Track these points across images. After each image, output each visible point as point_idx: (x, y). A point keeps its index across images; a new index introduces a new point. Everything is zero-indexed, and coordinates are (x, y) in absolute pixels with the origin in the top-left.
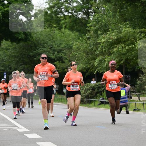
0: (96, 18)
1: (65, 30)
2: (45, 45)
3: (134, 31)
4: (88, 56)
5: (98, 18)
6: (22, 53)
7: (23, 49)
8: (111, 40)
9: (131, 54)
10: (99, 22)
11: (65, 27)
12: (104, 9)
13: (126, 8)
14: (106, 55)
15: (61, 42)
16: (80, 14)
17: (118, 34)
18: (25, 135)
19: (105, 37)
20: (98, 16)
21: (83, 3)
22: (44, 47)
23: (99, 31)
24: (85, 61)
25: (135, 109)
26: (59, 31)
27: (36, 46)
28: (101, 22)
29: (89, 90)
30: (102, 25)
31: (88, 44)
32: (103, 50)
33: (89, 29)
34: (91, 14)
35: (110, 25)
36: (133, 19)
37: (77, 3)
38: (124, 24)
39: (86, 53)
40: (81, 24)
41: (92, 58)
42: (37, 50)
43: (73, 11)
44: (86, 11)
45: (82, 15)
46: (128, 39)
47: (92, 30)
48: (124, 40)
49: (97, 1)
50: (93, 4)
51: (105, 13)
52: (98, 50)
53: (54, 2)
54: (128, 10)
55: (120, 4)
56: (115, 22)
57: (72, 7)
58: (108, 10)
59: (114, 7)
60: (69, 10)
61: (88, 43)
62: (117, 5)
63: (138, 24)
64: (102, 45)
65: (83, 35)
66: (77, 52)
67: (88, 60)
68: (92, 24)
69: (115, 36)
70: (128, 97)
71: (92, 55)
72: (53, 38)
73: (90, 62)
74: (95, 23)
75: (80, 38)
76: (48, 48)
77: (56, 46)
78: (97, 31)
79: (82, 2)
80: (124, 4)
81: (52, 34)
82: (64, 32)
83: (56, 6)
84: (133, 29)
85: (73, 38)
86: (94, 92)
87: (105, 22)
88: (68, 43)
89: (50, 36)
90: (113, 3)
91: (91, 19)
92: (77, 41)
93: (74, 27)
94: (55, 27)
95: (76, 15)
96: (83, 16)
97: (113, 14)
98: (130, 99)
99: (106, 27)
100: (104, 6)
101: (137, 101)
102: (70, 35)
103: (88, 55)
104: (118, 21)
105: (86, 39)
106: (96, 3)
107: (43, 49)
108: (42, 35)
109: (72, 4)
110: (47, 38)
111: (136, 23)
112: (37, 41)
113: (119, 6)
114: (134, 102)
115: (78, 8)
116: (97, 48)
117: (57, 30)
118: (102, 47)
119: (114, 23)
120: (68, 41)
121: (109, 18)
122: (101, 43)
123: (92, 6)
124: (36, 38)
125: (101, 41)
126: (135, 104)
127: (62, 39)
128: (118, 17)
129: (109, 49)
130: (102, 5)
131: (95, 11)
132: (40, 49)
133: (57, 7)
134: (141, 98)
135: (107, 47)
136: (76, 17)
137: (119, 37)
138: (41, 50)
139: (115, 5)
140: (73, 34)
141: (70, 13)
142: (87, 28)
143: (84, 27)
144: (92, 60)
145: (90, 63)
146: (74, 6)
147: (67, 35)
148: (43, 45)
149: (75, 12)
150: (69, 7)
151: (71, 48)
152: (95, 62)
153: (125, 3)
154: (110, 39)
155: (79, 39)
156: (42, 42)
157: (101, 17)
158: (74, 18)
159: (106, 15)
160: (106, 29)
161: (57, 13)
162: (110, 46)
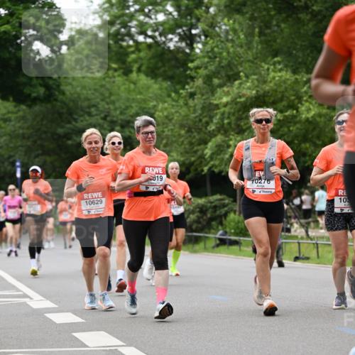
0: (208, 48)
1: (138, 76)
2: (93, 109)
3: (296, 79)
4: (190, 136)
5: (212, 49)
6: (39, 129)
7: (42, 120)
8: (243, 99)
9: (289, 130)
10: (216, 57)
11: (139, 70)
12: (228, 28)
13: (278, 26)
14: (232, 133)
15: (128, 104)
16: (171, 39)
17: (257, 86)
18: (47, 315)
19: (228, 91)
20: (214, 45)
21: (179, 15)
22: (90, 114)
23: (216, 77)
24: (183, 146)
25: (298, 255)
26: (125, 78)
27: (71, 114)
28: (220, 58)
29: (193, 212)
30: (222, 64)
31: (192, 109)
32: (226, 121)
33: (193, 74)
34: (198, 39)
35: (241, 64)
36: (294, 52)
37: (165, 14)
38: (271, 63)
39: (186, 129)
40: (173, 62)
41: (200, 139)
42: (74, 123)
43: (157, 34)
44: (185, 34)
45: (177, 42)
46: (283, 96)
47: (200, 77)
48: (272, 99)
49: (212, 10)
50: (202, 16)
51: (230, 37)
52: (212, 121)
53: (112, 13)
54: (282, 30)
55: (264, 16)
56: (251, 58)
57: (155, 23)
58: (235, 31)
59: (248, 23)
60: (147, 30)
61: (191, 107)
62: (255, 20)
63: (305, 64)
64: (222, 110)
65: (178, 87)
66: (165, 126)
67: (191, 144)
68: (199, 63)
69: (253, 90)
71: (199, 133)
72: (111, 94)
73: (195, 148)
74: (206, 60)
75: (173, 95)
76: (98, 117)
77: (118, 112)
78: (211, 78)
79: (176, 11)
80: (272, 17)
81: (108, 86)
82: (136, 81)
83: (118, 22)
84: (292, 75)
85: (155, 95)
86: (205, 218)
87: (230, 59)
88: (144, 106)
89: (103, 89)
90: (248, 15)
91: (198, 51)
92: (165, 102)
93: (158, 69)
94: (116, 70)
95: (164, 42)
96: (179, 44)
97: (247, 40)
98: (287, 234)
99: (231, 69)
100: (226, 20)
101: (302, 238)
102: (148, 87)
103: (190, 134)
104: (259, 55)
105: (185, 96)
106: (209, 15)
107: (87, 121)
108: (84, 87)
109: (153, 17)
110: (97, 94)
111: (300, 60)
112: (73, 101)
113: (262, 22)
114: (296, 241)
115: (167, 26)
116: (211, 118)
117: (119, 76)
118: (223, 114)
119: (249, 61)
120: (145, 101)
121: (238, 49)
122: (220, 106)
123: (198, 20)
124: (70, 93)
125: (220, 101)
126: (297, 244)
127: (131, 97)
128: (259, 47)
129: (240, 119)
130: (223, 19)
131: (207, 33)
132: (82, 118)
133: (119, 24)
134: (312, 232)
135: (234, 114)
136: (163, 46)
137: (261, 92)
139: (252, 18)
140: (156, 86)
141: (150, 37)
142: (188, 72)
143: (182, 69)
144: (199, 144)
145: (196, 152)
146: (159, 22)
147: (142, 88)
148: (88, 110)
149: (161, 35)
150: (146, 23)
152: (206, 148)
153: (275, 15)
154: (240, 97)
155: (169, 96)
156: (85, 104)
157: (220, 47)
158: (159, 49)
159: (232, 41)
160: (231, 73)
161: (119, 37)
162: (241, 113)
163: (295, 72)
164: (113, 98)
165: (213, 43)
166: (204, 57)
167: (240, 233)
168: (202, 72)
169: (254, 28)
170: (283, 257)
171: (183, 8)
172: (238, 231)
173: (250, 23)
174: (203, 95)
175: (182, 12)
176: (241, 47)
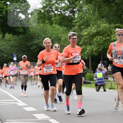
0: (80, 15)
1: (55, 25)
2: (40, 37)
3: (110, 26)
5: (81, 16)
8: (92, 33)
10: (82, 19)
11: (56, 23)
12: (86, 8)
13: (104, 8)
14: (88, 45)
15: (52, 35)
16: (67, 13)
17: (97, 29)
18: (24, 108)
19: (87, 31)
20: (82, 14)
22: (38, 39)
23: (82, 26)
25: (111, 87)
26: (51, 26)
27: (32, 38)
28: (84, 19)
30: (85, 21)
32: (86, 41)
33: (74, 24)
34: (76, 12)
35: (91, 21)
36: (109, 17)
37: (65, 4)
38: (102, 20)
40: (67, 21)
42: (33, 41)
43: (62, 11)
44: (72, 11)
45: (69, 13)
46: (105, 32)
47: (77, 25)
48: (102, 33)
49: (81, 2)
50: (77, 4)
51: (87, 12)
52: (81, 41)
53: (46, 3)
54: (105, 9)
55: (99, 4)
57: (61, 7)
58: (89, 9)
60: (58, 9)
62: (96, 6)
63: (113, 21)
64: (85, 37)
65: (69, 29)
66: (65, 42)
68: (76, 21)
69: (95, 30)
70: (105, 78)
72: (46, 31)
74: (79, 20)
76: (41, 40)
79: (68, 2)
80: (102, 5)
81: (45, 29)
82: (55, 27)
85: (61, 32)
87: (87, 19)
88: (57, 36)
89: (43, 30)
90: (93, 4)
91: (76, 16)
92: (64, 34)
93: (62, 23)
94: (48, 23)
98: (107, 80)
99: (88, 23)
100: (86, 6)
101: (112, 82)
102: (59, 29)
104: (97, 18)
106: (80, 4)
108: (36, 29)
109: (60, 5)
110: (41, 32)
111: (111, 20)
112: (33, 34)
113: (98, 6)
114: (110, 82)
115: (65, 8)
116: (81, 40)
117: (49, 25)
118: (85, 38)
119: (94, 20)
120: (58, 34)
121: (90, 16)
122: (84, 36)
123: (76, 6)
124: (32, 31)
125: (84, 34)
126: (110, 84)
127: (53, 33)
128: (97, 15)
129: (91, 40)
130: (85, 5)
131: (79, 10)
132: (36, 40)
133: (49, 7)
135: (88, 38)
136: (64, 15)
137: (98, 31)
138: (37, 42)
139: (95, 5)
140: (62, 29)
141: (60, 12)
142: (73, 24)
143: (70, 23)
146: (63, 7)
147: (57, 29)
148: (38, 37)
150: (58, 7)
151: (60, 39)
154: (91, 32)
155: (66, 32)
156: (37, 35)
157: (84, 15)
158: (63, 16)
159: (88, 13)
160: (87, 24)
161: (49, 12)
162: (91, 38)
163: (110, 24)
164: (47, 33)
165: (81, 14)
166: (78, 19)
167: (91, 79)
168: (78, 24)
169: (96, 9)
170: (106, 88)
171: (71, 2)
172: (90, 79)
173: (94, 7)
174: (78, 32)
175: (71, 3)
176: (91, 15)
